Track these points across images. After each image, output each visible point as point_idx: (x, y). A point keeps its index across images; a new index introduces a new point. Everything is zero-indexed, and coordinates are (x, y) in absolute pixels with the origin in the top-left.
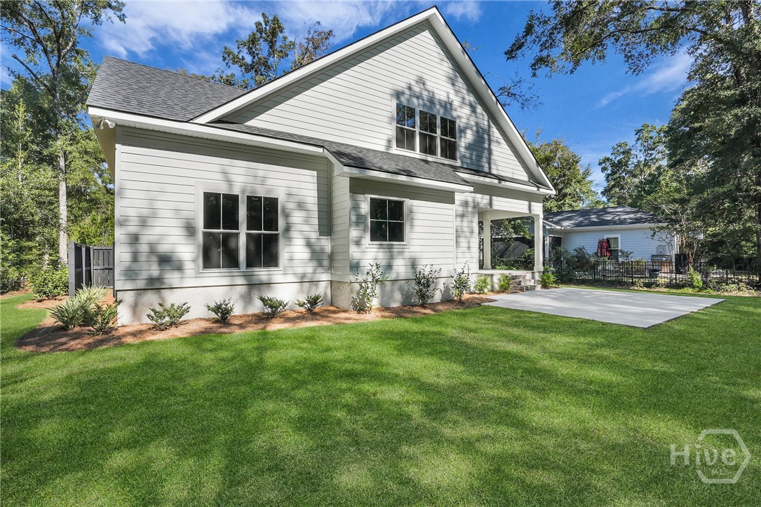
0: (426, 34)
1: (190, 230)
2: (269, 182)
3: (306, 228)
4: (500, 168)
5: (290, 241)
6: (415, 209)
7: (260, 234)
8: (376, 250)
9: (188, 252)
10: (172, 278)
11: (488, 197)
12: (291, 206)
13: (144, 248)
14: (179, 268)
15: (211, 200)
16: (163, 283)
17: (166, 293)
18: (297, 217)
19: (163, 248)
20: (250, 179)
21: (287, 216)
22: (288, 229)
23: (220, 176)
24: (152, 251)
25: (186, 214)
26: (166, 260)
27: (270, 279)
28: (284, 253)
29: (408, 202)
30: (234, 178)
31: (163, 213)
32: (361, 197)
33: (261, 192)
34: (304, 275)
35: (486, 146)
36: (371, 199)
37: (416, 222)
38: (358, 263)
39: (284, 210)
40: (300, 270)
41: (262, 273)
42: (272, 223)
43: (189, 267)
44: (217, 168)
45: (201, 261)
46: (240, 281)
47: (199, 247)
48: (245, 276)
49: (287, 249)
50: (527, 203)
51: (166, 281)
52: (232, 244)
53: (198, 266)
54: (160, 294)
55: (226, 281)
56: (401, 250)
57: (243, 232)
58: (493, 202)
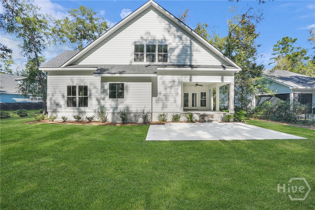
0: (152, 12)
1: (63, 96)
2: (85, 81)
3: (97, 94)
4: (198, 61)
5: (91, 99)
6: (129, 86)
7: (83, 97)
8: (111, 102)
9: (63, 102)
10: (59, 109)
11: (189, 76)
12: (91, 88)
13: (53, 101)
14: (61, 107)
15: (69, 88)
16: (56, 110)
17: (57, 113)
18: (94, 91)
19: (57, 101)
20: (79, 81)
21: (90, 91)
22: (90, 95)
23: (70, 81)
24: (55, 102)
25: (62, 92)
26: (57, 105)
27: (85, 111)
28: (89, 102)
29: (126, 83)
30: (74, 81)
31: (57, 92)
32: (105, 83)
33: (82, 84)
34: (95, 110)
35: (189, 52)
36: (110, 84)
37: (129, 91)
38: (103, 106)
39: (89, 89)
40: (94, 108)
41: (83, 109)
42: (86, 94)
43: (63, 106)
44: (70, 79)
45: (66, 105)
46: (76, 111)
47: (65, 101)
48: (78, 109)
49: (90, 101)
50: (220, 77)
51: (57, 110)
52: (74, 100)
53: (65, 106)
54: (56, 113)
55: (72, 111)
56: (122, 102)
57: (77, 96)
58: (192, 79)
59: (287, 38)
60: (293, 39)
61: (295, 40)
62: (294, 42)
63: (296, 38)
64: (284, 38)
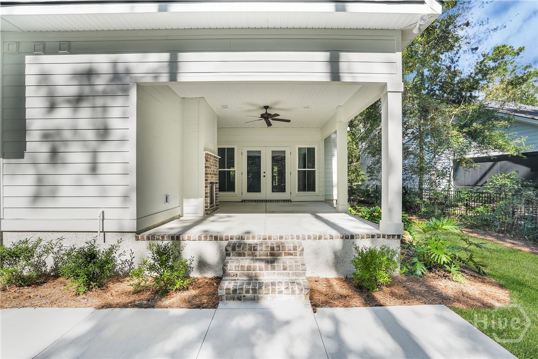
58: (183, 67)
59: (504, 46)
60: (516, 48)
61: (521, 50)
62: (518, 54)
63: (522, 46)
64: (498, 48)
